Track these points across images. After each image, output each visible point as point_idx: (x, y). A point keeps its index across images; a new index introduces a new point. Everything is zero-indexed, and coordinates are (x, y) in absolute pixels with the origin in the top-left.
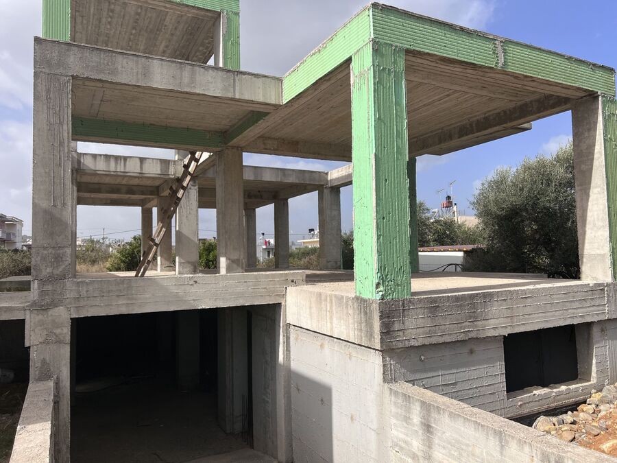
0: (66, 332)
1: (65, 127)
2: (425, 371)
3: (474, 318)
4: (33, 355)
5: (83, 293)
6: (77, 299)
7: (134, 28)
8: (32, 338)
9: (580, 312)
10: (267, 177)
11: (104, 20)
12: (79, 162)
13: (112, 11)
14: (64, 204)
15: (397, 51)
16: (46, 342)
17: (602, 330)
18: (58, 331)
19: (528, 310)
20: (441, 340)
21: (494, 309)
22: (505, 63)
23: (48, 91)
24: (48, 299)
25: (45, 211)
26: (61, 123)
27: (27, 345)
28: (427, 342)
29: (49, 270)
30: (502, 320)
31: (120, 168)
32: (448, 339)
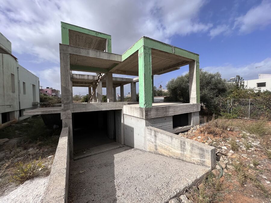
0: (71, 116)
1: (68, 66)
2: (155, 124)
3: (166, 112)
4: (63, 121)
5: (75, 107)
6: (73, 108)
7: (85, 43)
8: (62, 117)
9: (189, 110)
10: (118, 80)
11: (77, 40)
12: (73, 76)
13: (80, 38)
14: (69, 86)
15: (149, 48)
16: (66, 118)
17: (194, 114)
18: (69, 116)
19: (178, 110)
20: (159, 117)
21: (171, 110)
22: (174, 53)
23: (64, 57)
24: (66, 108)
25: (64, 87)
26: (67, 66)
27: (61, 119)
28: (155, 117)
29: (66, 101)
30: (172, 112)
31: (83, 78)
32: (160, 116)
